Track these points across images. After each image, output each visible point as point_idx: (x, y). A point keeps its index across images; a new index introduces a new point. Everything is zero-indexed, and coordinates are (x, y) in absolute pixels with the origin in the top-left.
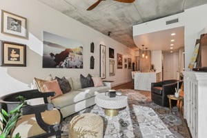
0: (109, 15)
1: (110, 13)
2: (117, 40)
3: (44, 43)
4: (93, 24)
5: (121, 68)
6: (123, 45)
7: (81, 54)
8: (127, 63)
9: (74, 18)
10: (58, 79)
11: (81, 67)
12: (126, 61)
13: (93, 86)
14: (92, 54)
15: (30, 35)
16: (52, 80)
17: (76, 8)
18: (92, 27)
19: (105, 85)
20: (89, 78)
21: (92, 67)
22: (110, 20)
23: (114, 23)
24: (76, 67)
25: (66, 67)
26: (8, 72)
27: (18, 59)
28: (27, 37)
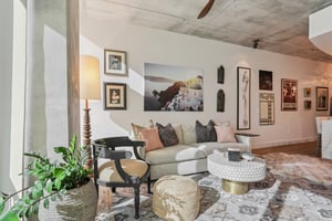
0: (245, 11)
1: (246, 7)
2: (280, 51)
3: (146, 78)
4: (218, 34)
5: (294, 109)
6: (300, 59)
7: (199, 88)
8: (313, 98)
9: (186, 33)
10: (159, 126)
11: (200, 109)
12: (308, 92)
13: (216, 140)
14: (220, 87)
15: (130, 70)
16: (152, 127)
17: (184, 20)
18: (219, 39)
19: (238, 141)
20: (209, 128)
21: (221, 108)
22: (249, 20)
23: (260, 23)
24: (191, 109)
25: (175, 109)
26: (111, 117)
27: (119, 101)
28: (126, 75)
